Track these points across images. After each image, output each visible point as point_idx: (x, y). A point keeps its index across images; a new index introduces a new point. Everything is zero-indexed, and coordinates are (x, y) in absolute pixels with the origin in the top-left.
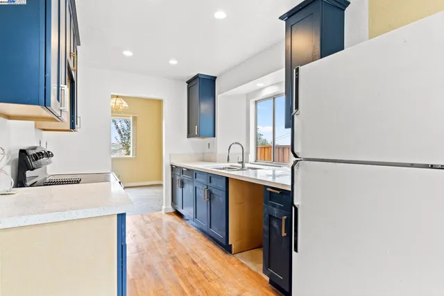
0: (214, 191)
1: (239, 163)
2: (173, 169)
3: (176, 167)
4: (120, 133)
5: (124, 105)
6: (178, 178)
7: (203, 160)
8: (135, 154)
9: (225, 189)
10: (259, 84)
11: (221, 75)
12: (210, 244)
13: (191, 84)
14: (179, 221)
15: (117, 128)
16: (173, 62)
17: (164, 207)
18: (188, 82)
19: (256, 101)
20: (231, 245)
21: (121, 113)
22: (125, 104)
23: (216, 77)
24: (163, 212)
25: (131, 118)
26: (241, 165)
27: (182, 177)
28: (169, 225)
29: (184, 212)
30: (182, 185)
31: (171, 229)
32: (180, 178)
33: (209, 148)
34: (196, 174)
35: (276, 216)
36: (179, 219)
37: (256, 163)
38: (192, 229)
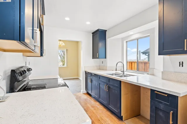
0: (111, 87)
1: (121, 72)
2: (87, 73)
3: (88, 73)
4: (60, 56)
5: (63, 44)
6: (89, 78)
8: (67, 65)
9: (119, 87)
10: (131, 32)
11: (109, 29)
12: (109, 113)
13: (94, 34)
14: (90, 98)
16: (88, 23)
17: (82, 91)
18: (93, 33)
19: (127, 42)
20: (122, 116)
21: (61, 48)
23: (107, 30)
24: (82, 93)
25: (65, 50)
26: (122, 73)
27: (91, 77)
28: (86, 100)
29: (93, 94)
30: (92, 81)
31: (87, 103)
32: (90, 78)
33: (103, 63)
34: (100, 77)
35: (162, 109)
36: (90, 97)
37: (127, 71)
38: (98, 103)
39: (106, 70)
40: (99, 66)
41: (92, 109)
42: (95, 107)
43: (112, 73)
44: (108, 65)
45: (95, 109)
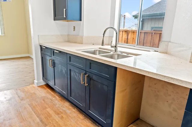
0: (94, 77)
1: (112, 47)
2: (43, 49)
3: (46, 48)
6: (48, 58)
17: (36, 81)
24: (35, 85)
26: (113, 49)
27: (53, 58)
28: (44, 100)
29: (57, 88)
30: (54, 65)
31: (47, 106)
32: (51, 58)
33: (74, 30)
34: (70, 57)
36: (52, 93)
38: (67, 104)
39: (81, 43)
40: (68, 35)
41: (56, 118)
42: (62, 113)
43: (93, 50)
44: (85, 34)
45: (62, 117)
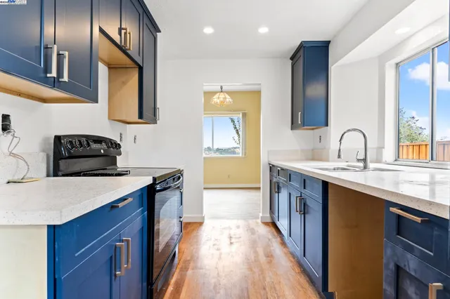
0: (308, 201)
1: (359, 160)
2: (272, 170)
7: (313, 159)
15: (235, 128)
18: (292, 58)
19: (397, 64)
22: (229, 99)
23: (330, 41)
24: (260, 220)
25: (241, 115)
26: (361, 164)
27: (278, 179)
30: (278, 189)
33: (320, 142)
35: (413, 273)
37: (396, 163)
39: (327, 160)
45: (270, 262)
